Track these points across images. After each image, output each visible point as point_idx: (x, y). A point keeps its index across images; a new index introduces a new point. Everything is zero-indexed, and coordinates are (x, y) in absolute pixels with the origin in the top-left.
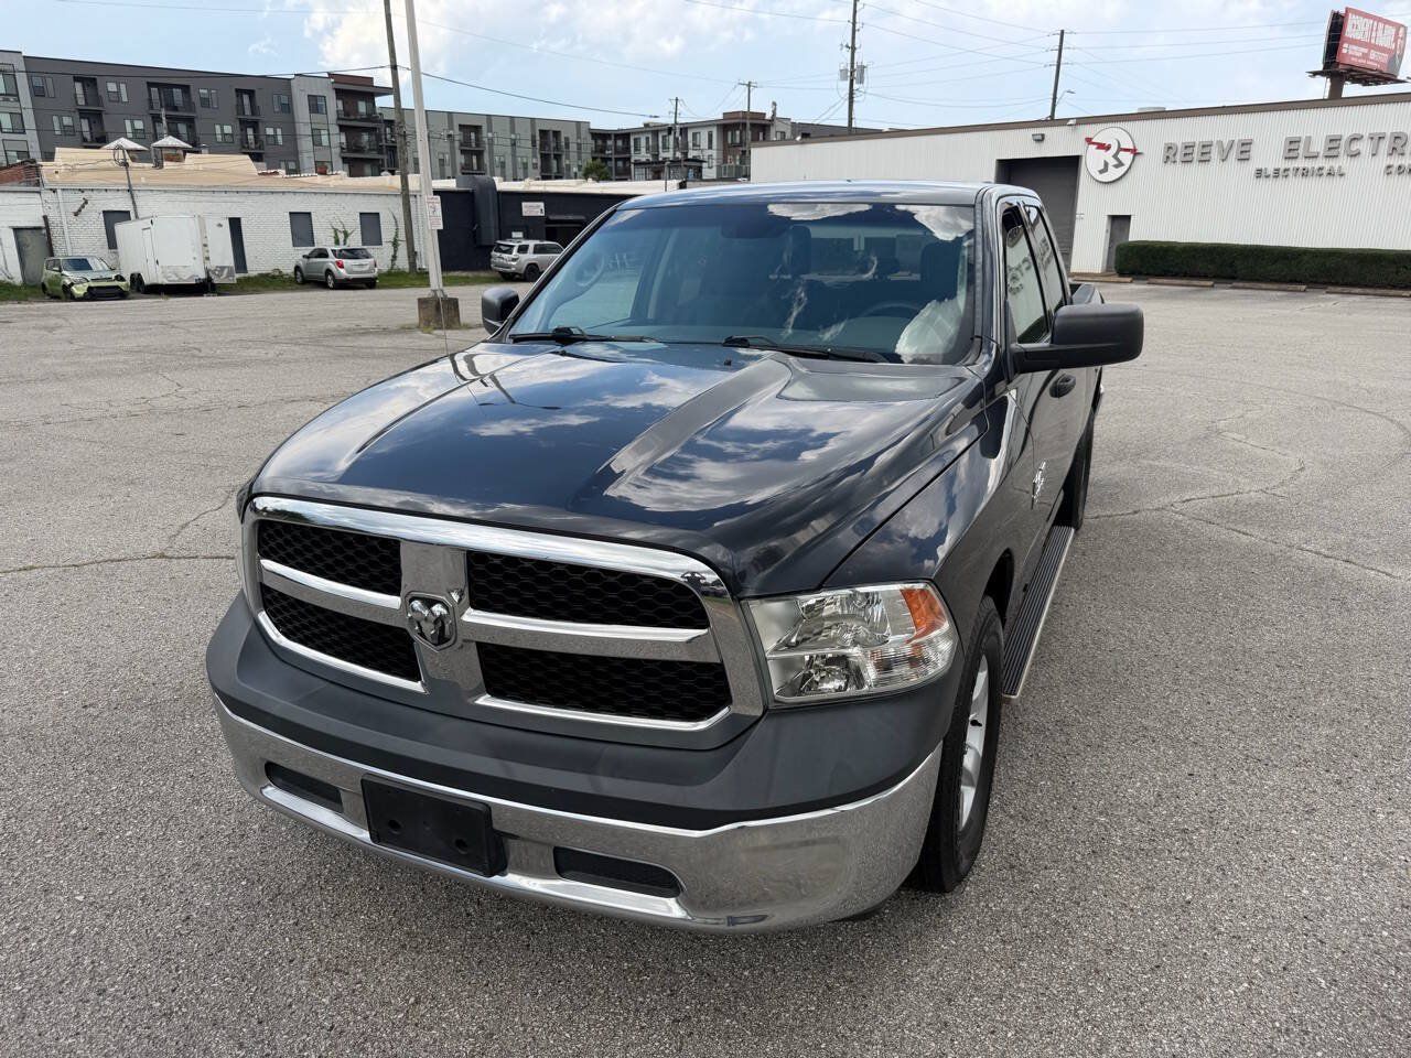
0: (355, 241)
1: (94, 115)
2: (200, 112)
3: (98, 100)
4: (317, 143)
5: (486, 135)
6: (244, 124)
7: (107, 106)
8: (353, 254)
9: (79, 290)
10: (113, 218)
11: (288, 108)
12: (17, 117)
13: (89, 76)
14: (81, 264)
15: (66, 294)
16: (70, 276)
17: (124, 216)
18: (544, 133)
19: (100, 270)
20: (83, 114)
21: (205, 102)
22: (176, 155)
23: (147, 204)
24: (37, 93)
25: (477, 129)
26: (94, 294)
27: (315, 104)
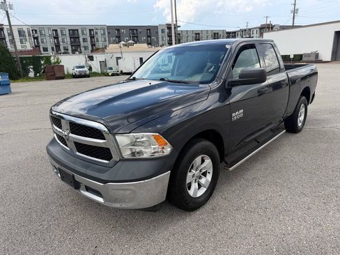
0: (166, 62)
1: (119, 37)
2: (139, 35)
3: (120, 34)
4: (163, 40)
5: (201, 35)
6: (148, 37)
7: (122, 35)
8: (165, 65)
9: (110, 74)
10: (118, 58)
11: (157, 32)
12: (105, 38)
13: (118, 29)
14: (111, 69)
15: (108, 75)
16: (109, 71)
17: (120, 58)
18: (215, 33)
19: (114, 70)
20: (117, 37)
21: (140, 33)
22: (132, 45)
23: (125, 55)
24: (109, 33)
25: (199, 34)
26: (113, 75)
27: (163, 31)
